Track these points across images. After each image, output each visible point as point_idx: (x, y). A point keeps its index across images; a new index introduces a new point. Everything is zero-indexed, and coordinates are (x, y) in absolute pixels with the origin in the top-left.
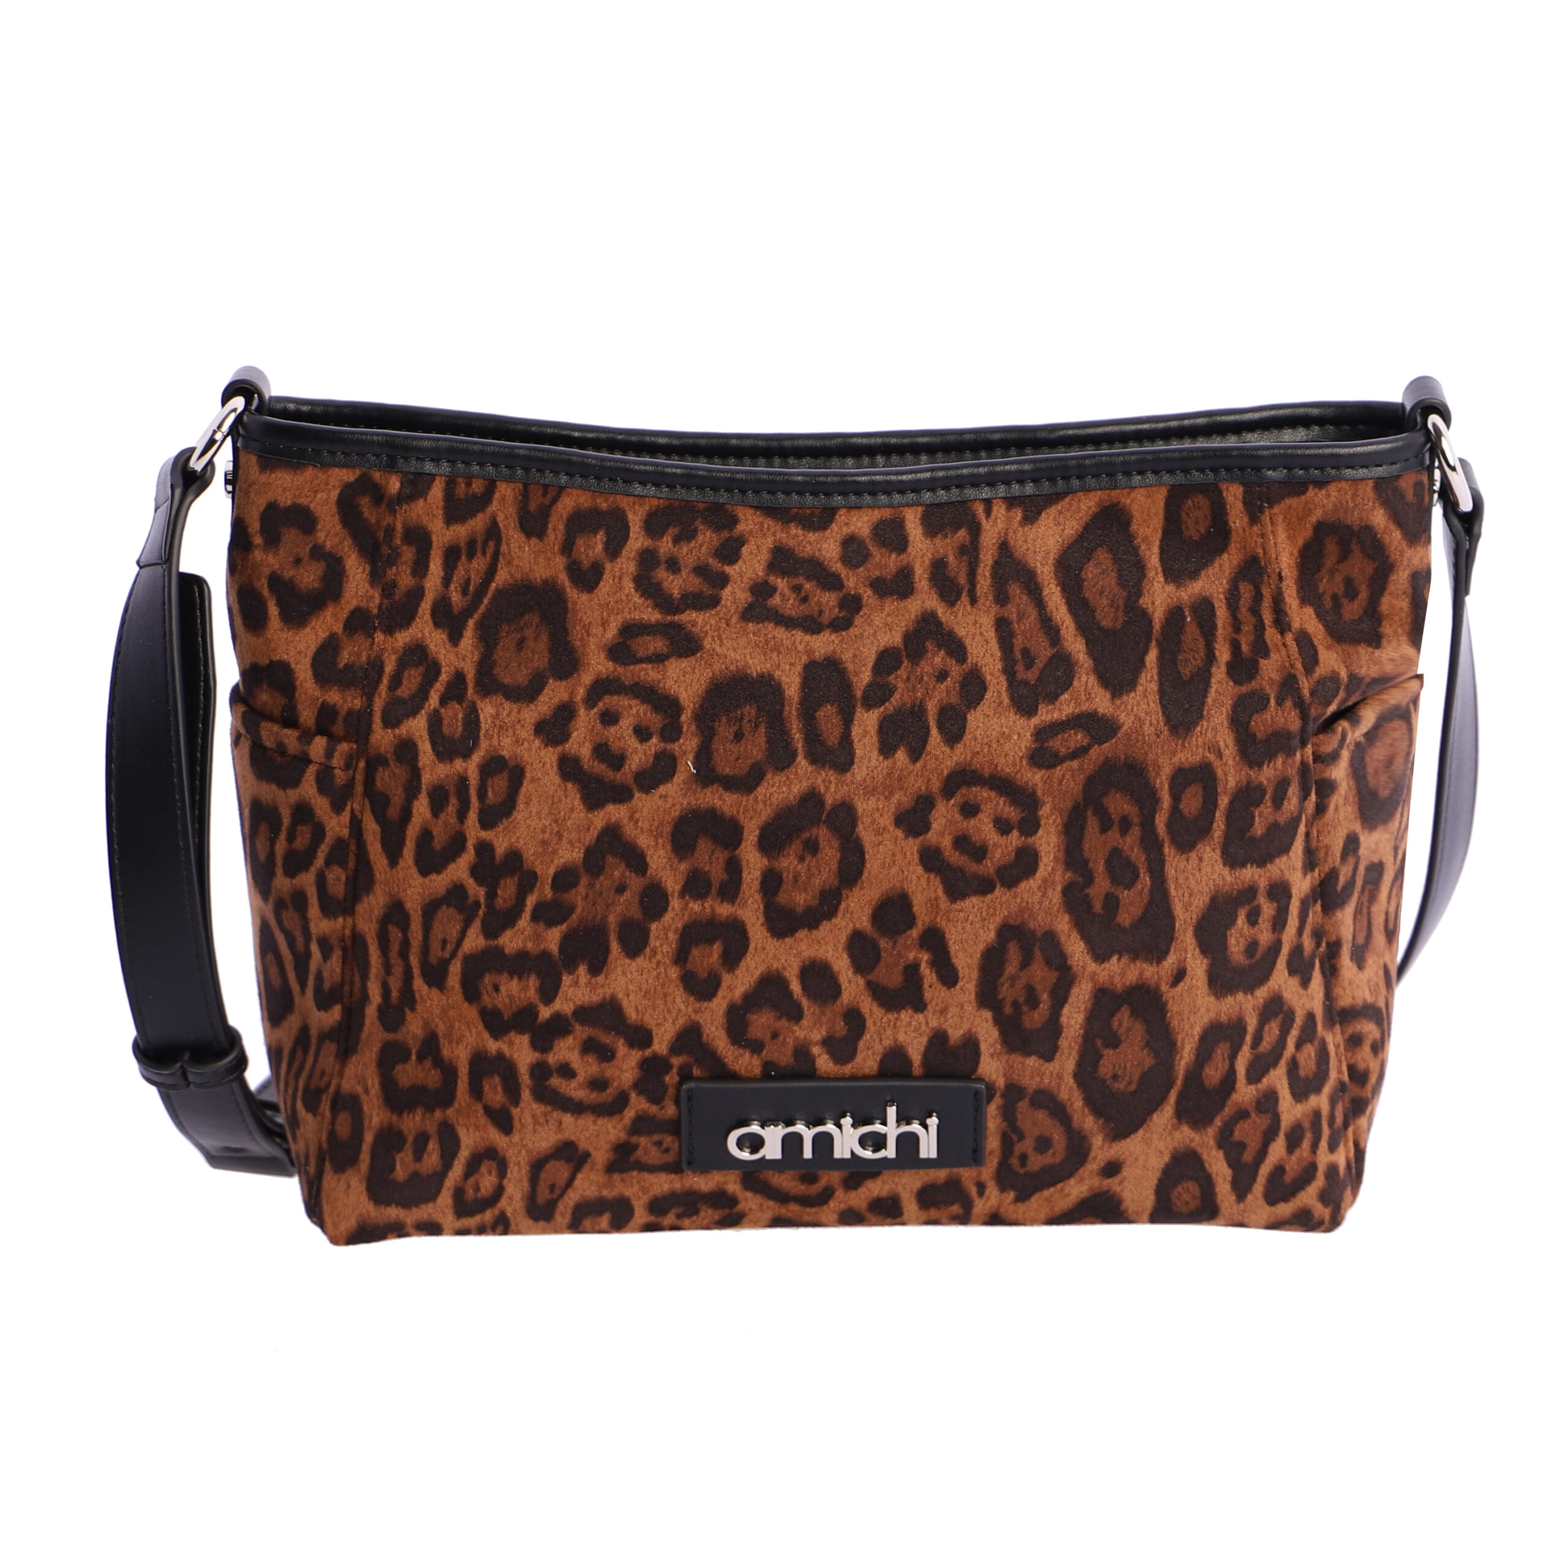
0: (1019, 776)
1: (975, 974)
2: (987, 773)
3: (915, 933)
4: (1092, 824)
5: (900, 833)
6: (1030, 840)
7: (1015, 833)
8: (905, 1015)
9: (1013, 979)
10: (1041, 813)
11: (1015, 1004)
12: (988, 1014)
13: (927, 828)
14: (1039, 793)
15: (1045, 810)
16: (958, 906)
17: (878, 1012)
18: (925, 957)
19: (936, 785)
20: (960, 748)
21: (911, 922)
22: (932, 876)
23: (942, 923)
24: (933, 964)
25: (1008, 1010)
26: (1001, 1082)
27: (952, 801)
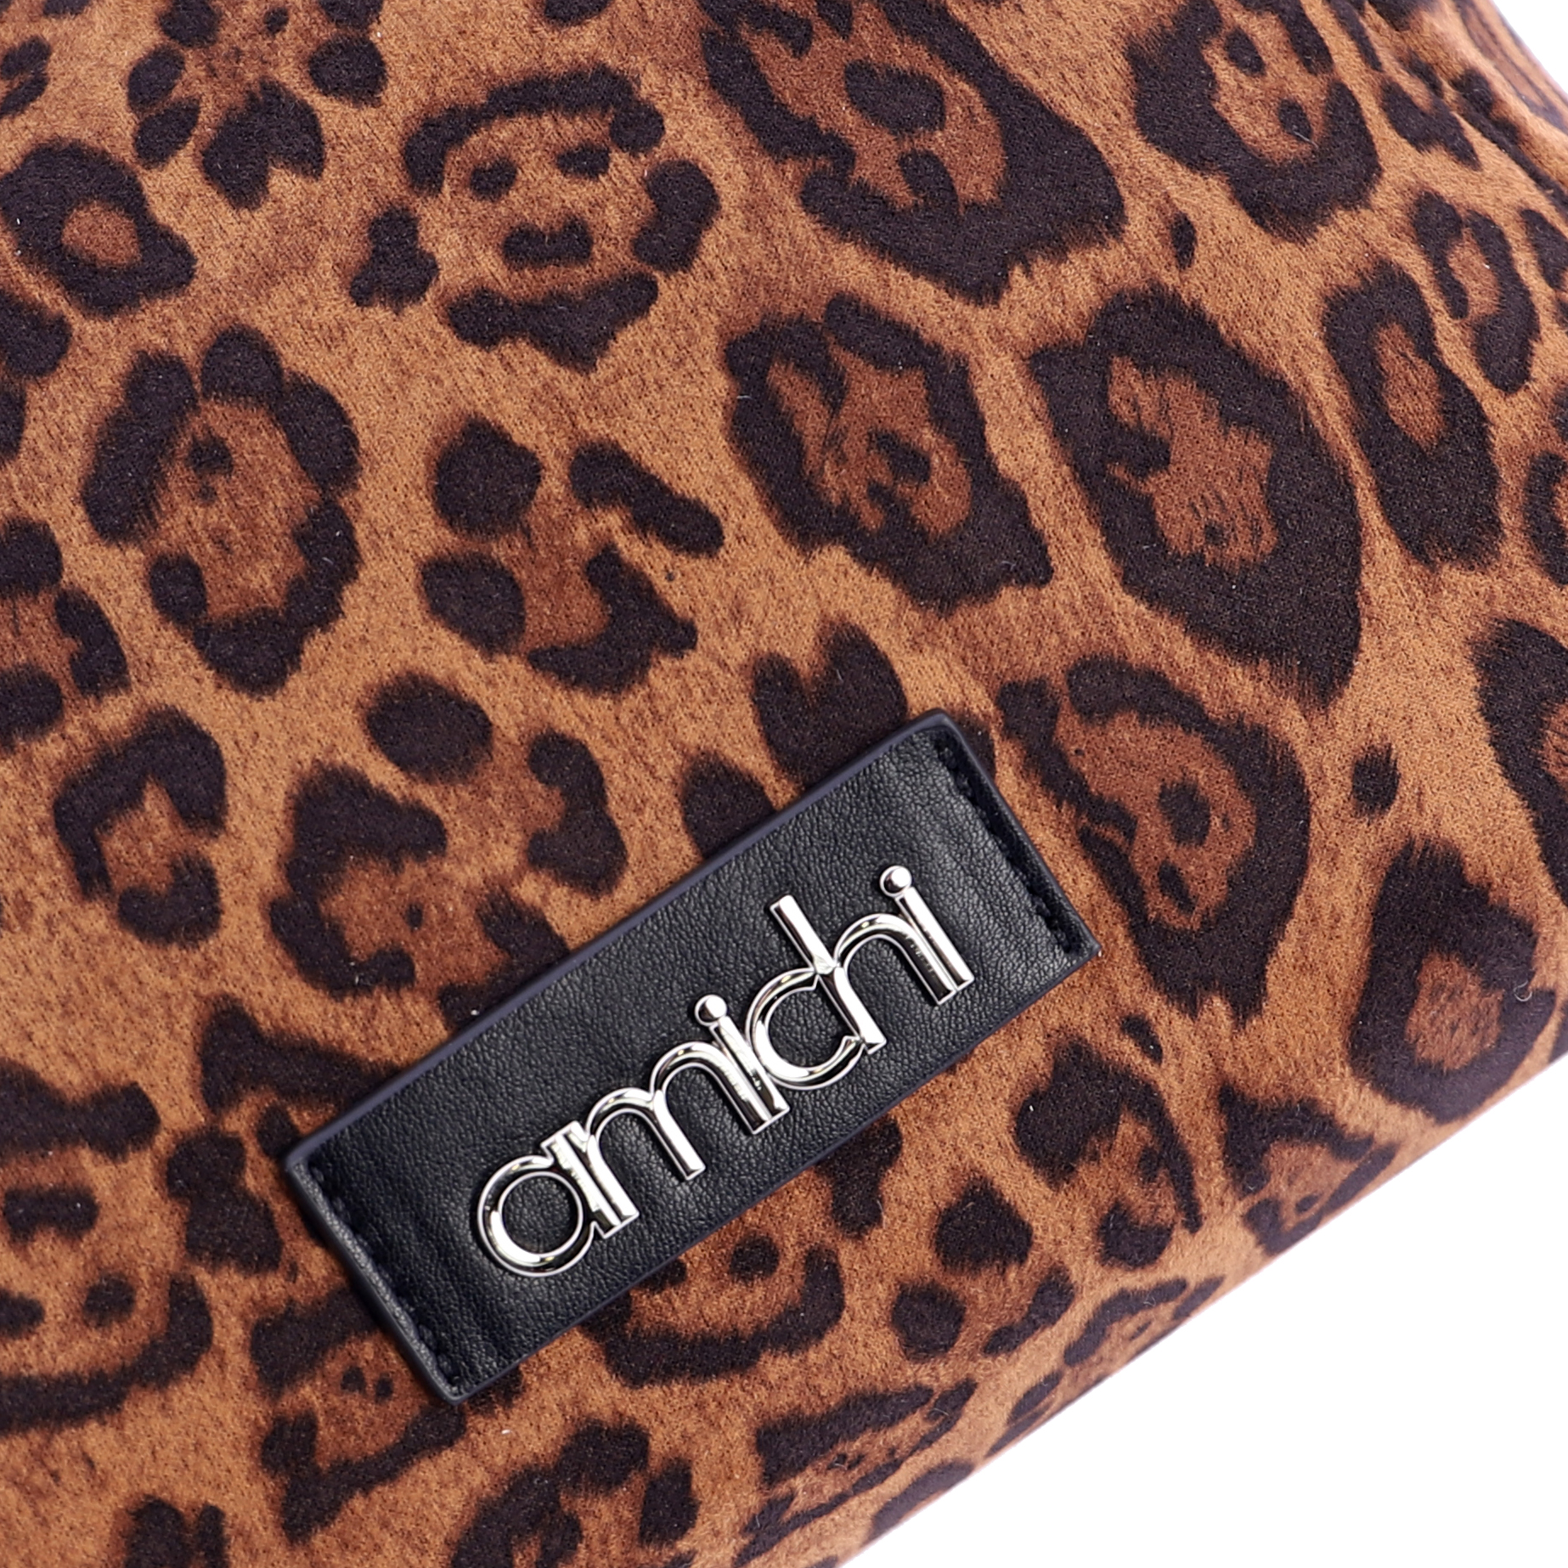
0: (549, 61)
1: (746, 488)
2: (480, 97)
3: (554, 484)
4: (766, 48)
5: (380, 314)
6: (660, 153)
7: (618, 158)
8: (663, 676)
9: (832, 442)
10: (644, 93)
11: (876, 492)
12: (836, 556)
13: (428, 269)
14: (611, 61)
15: (650, 84)
16: (603, 371)
17: (597, 708)
18: (612, 521)
19: (391, 182)
20: (391, 93)
21: (528, 468)
22: (506, 349)
23: (597, 428)
24: (641, 524)
25: (871, 518)
26: (980, 702)
27: (446, 189)
